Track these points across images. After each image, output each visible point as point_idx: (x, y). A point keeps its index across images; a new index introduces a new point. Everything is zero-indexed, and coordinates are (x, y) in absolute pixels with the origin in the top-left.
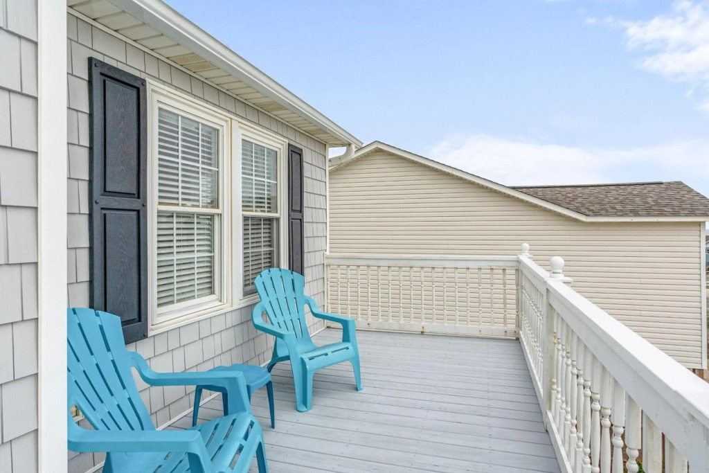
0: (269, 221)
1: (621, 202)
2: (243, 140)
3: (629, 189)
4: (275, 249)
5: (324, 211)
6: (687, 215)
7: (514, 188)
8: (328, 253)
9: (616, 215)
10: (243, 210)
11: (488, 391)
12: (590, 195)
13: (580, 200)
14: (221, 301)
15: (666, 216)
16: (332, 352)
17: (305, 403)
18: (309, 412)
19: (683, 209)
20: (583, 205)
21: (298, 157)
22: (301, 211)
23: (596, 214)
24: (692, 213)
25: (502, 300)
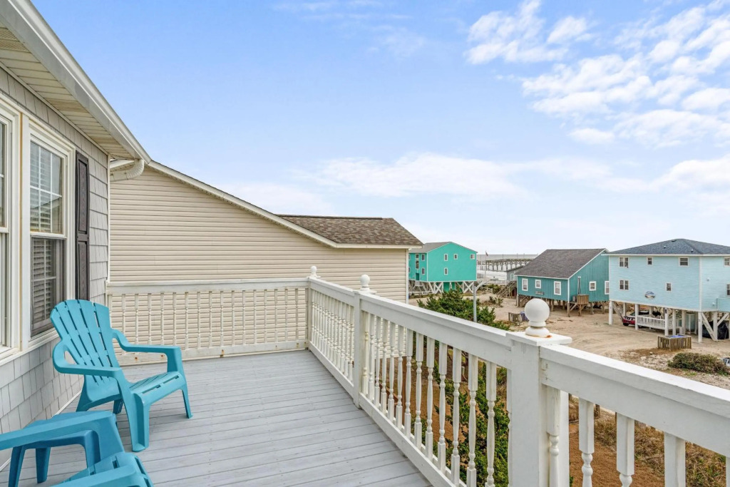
0: (52, 242)
1: (358, 232)
2: (32, 141)
3: (362, 222)
4: (58, 277)
5: (105, 232)
6: (399, 244)
7: (281, 216)
8: (108, 281)
9: (356, 243)
10: (32, 230)
11: (305, 392)
12: (337, 225)
13: (330, 229)
14: (5, 345)
15: (387, 244)
16: (164, 383)
17: (141, 441)
18: (147, 449)
19: (396, 239)
20: (333, 234)
21: (84, 166)
22: (86, 232)
23: (344, 241)
24: (402, 243)
25: (295, 319)
